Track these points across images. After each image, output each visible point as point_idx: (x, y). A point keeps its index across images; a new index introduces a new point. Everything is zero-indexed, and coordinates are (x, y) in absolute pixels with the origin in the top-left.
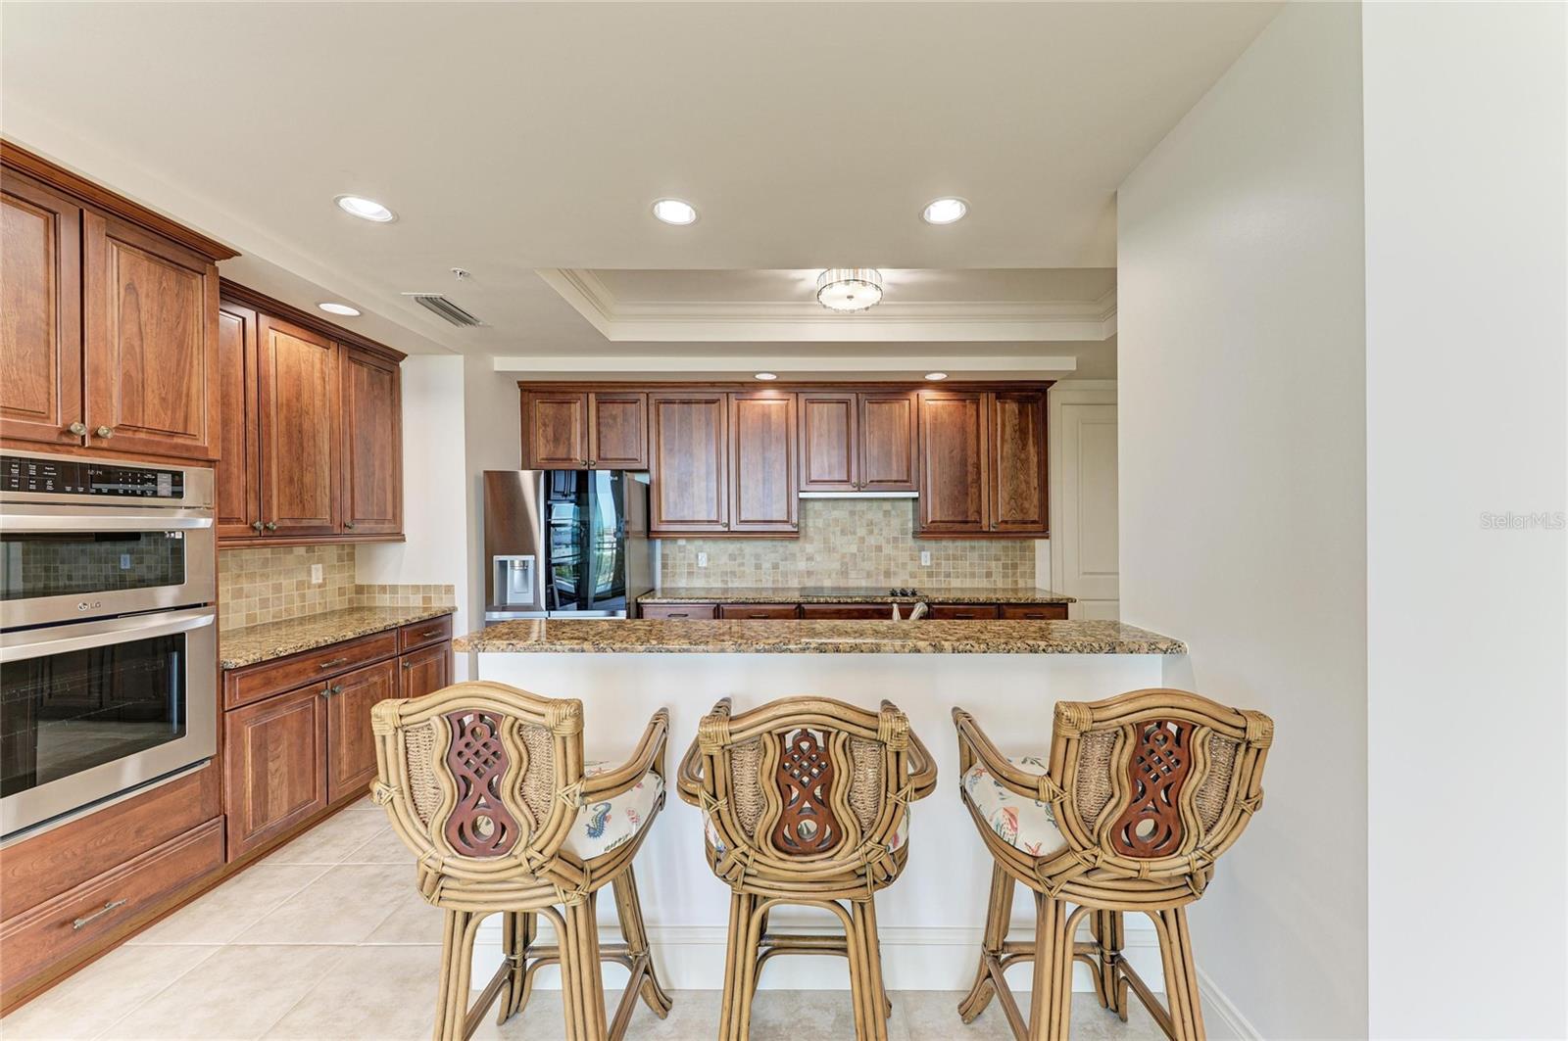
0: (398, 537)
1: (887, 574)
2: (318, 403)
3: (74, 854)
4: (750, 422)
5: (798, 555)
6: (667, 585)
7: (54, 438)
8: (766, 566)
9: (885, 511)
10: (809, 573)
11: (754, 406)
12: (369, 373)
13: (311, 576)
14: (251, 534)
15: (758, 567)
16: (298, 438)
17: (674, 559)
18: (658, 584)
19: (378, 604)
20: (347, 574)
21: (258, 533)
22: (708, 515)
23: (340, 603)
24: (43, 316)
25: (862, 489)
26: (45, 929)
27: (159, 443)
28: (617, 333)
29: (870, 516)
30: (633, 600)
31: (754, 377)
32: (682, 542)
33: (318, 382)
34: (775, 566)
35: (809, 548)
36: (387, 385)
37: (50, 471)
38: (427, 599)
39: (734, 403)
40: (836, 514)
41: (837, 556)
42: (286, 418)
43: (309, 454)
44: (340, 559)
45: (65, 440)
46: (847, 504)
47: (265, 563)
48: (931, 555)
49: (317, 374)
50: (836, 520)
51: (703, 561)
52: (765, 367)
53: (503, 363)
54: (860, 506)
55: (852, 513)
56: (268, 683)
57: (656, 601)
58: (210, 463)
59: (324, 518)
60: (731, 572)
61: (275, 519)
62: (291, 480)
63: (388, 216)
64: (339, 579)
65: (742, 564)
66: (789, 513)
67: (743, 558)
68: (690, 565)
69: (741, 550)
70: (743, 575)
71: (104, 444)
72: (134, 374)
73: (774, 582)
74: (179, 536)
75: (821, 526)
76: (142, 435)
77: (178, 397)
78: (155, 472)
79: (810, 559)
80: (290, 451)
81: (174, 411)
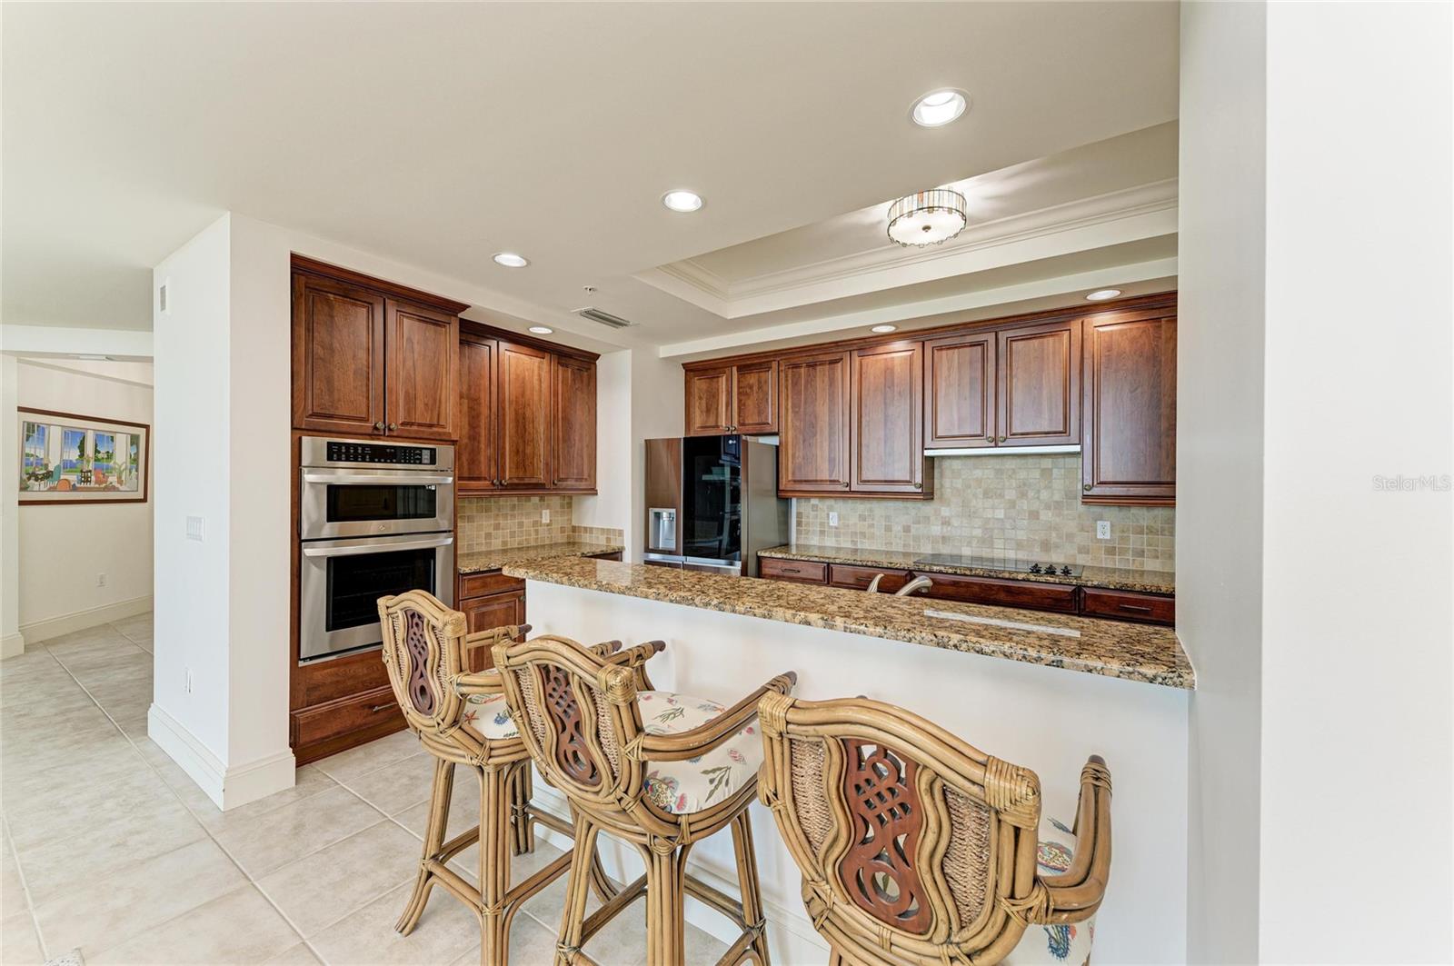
0: (593, 491)
1: (1046, 546)
2: (536, 398)
3: (378, 670)
4: (872, 377)
5: (932, 518)
6: (802, 542)
7: (370, 431)
8: (897, 528)
9: (1043, 470)
10: (944, 539)
11: (877, 361)
12: (573, 373)
13: (541, 518)
14: (492, 488)
15: (888, 529)
16: (522, 423)
17: (808, 517)
18: (793, 540)
19: (583, 541)
20: (566, 518)
21: (496, 487)
22: (830, 476)
23: (561, 538)
24: (365, 363)
25: (1000, 444)
26: (362, 706)
27: (423, 432)
28: (734, 311)
29: (1022, 475)
30: (754, 553)
31: (871, 330)
32: (814, 501)
33: (536, 382)
34: (907, 529)
35: (945, 512)
36: (585, 380)
37: (368, 451)
38: (608, 540)
39: (856, 359)
40: (978, 473)
41: (978, 522)
42: (515, 410)
43: (529, 433)
44: (562, 506)
45: (376, 432)
46: (992, 461)
47: (513, 507)
48: (1112, 526)
49: (536, 377)
50: (979, 481)
51: (834, 522)
52: (880, 320)
53: (666, 351)
54: (1010, 464)
55: (999, 472)
56: (485, 585)
57: (791, 557)
58: (454, 442)
59: (541, 477)
60: (860, 533)
61: (507, 478)
62: (518, 451)
63: (524, 263)
64: (561, 521)
65: (872, 526)
66: (912, 472)
67: (873, 519)
68: (822, 524)
69: (871, 510)
70: (873, 537)
71: (395, 434)
72: (410, 391)
73: (904, 545)
74: (433, 488)
75: (959, 486)
76: (415, 428)
77: (435, 404)
78: (421, 449)
79: (946, 523)
80: (517, 432)
81: (432, 411)
